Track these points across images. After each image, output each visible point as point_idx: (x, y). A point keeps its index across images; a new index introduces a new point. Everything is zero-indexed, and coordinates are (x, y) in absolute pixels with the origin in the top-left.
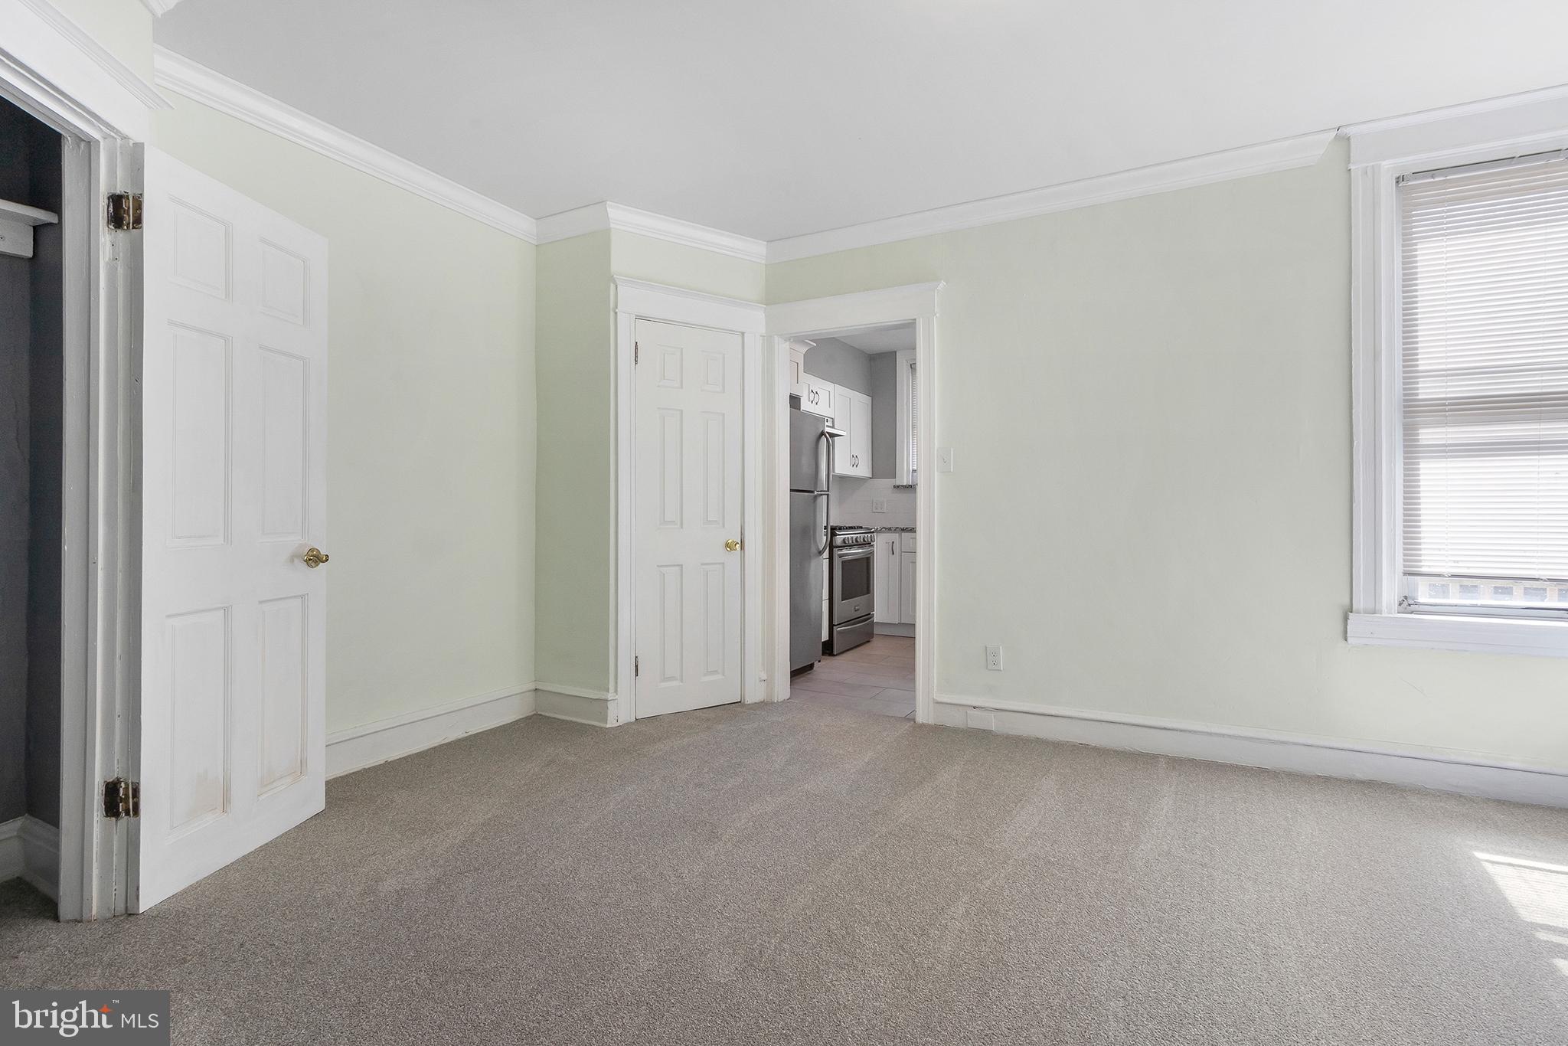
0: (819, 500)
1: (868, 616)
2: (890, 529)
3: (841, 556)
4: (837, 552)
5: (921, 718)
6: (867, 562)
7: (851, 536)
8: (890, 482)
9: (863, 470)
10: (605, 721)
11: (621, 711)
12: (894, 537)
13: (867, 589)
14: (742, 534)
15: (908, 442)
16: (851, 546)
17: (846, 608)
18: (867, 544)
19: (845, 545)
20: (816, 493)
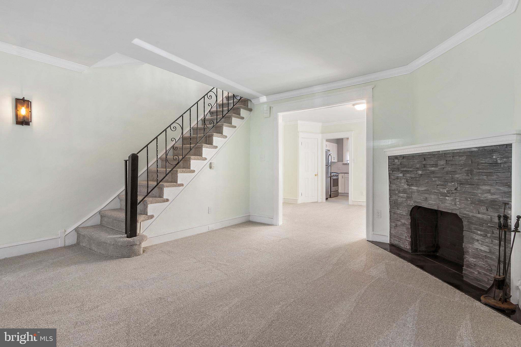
0: (329, 167)
1: (338, 191)
2: (342, 173)
3: (332, 178)
4: (332, 177)
5: (349, 204)
6: (337, 180)
7: (334, 174)
8: (342, 163)
9: (336, 160)
10: (297, 203)
11: (299, 202)
12: (343, 174)
13: (337, 185)
14: (318, 173)
15: (346, 154)
16: (334, 176)
17: (333, 189)
18: (337, 176)
19: (333, 176)
20: (328, 166)
